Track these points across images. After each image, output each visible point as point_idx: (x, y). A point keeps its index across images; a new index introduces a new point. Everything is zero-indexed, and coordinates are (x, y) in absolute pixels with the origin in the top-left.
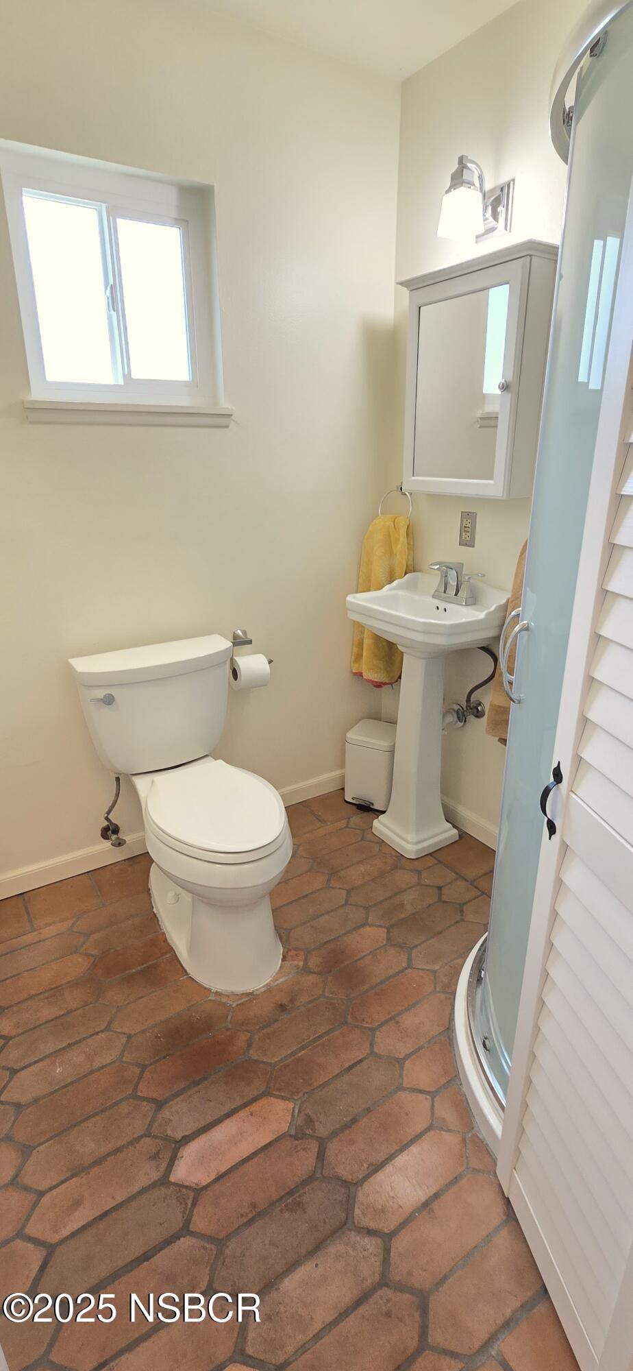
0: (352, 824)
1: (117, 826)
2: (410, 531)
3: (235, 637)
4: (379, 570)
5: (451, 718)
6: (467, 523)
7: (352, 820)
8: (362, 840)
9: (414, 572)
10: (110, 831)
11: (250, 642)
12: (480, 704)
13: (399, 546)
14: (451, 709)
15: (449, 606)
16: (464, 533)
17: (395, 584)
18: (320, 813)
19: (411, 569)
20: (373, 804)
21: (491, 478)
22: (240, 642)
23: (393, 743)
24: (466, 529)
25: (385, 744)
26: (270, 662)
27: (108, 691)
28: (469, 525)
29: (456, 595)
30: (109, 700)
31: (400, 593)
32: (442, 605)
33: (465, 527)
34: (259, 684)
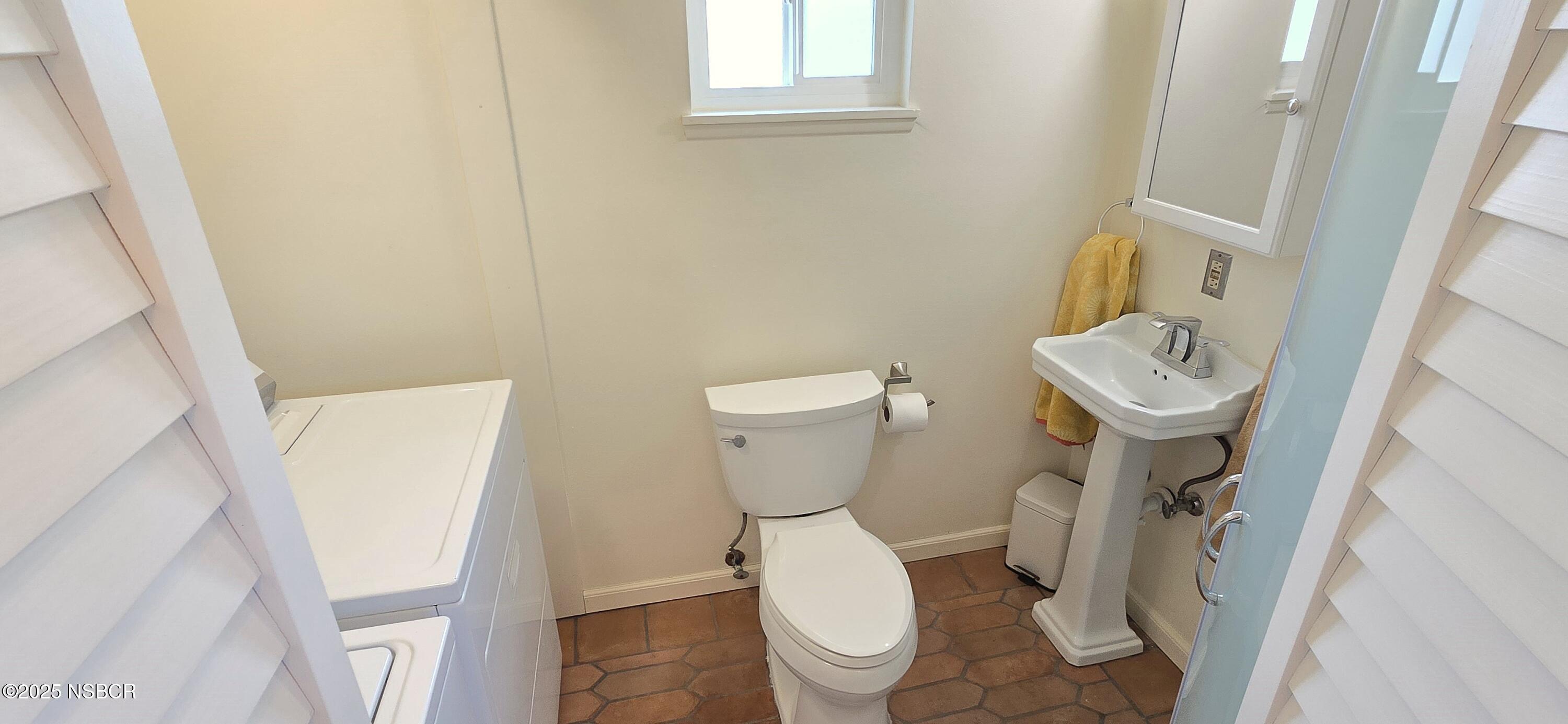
0: (1006, 599)
1: (743, 553)
2: (1136, 260)
3: (893, 370)
4: (1086, 306)
5: (1156, 506)
6: (1217, 266)
7: (1010, 593)
8: (1017, 623)
9: (1135, 312)
10: (735, 558)
11: (909, 380)
12: (1197, 499)
13: (1118, 279)
14: (1157, 493)
15: (1173, 374)
16: (1210, 279)
17: (1101, 327)
18: (971, 576)
19: (1131, 307)
20: (1039, 579)
21: (1258, 227)
22: (895, 379)
23: (1074, 516)
24: (1214, 274)
25: (1065, 515)
26: (930, 403)
27: (740, 433)
28: (1220, 270)
29: (1184, 360)
30: (740, 442)
31: (1108, 339)
32: (1162, 370)
33: (1213, 270)
34: (914, 429)
